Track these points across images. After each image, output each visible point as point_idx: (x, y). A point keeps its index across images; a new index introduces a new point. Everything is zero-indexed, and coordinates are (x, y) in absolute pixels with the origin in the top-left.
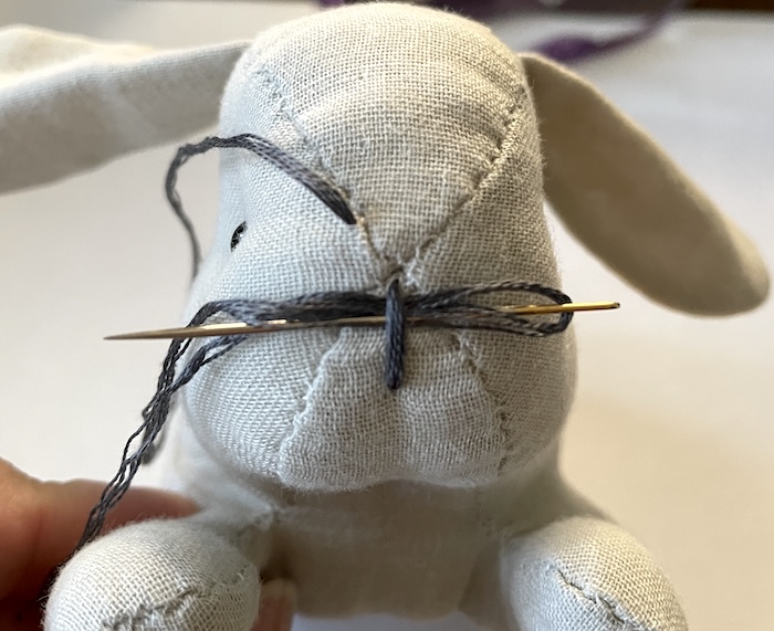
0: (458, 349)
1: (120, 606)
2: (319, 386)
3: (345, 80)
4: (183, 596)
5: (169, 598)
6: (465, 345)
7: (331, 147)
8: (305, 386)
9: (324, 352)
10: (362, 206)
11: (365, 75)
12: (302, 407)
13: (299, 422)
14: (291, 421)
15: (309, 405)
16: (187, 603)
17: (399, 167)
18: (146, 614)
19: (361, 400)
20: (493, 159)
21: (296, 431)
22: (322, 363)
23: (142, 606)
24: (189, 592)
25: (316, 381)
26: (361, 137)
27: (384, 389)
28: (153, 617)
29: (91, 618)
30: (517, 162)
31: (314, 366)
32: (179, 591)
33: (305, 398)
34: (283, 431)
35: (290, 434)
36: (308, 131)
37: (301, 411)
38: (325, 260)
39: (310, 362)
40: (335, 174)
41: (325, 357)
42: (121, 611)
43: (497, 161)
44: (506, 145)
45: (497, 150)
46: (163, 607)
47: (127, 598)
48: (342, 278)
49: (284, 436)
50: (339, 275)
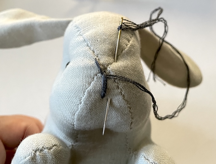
0: (119, 89)
1: (38, 146)
2: (85, 97)
3: (94, 27)
4: (53, 146)
5: (50, 146)
6: (120, 88)
7: (90, 41)
8: (82, 98)
9: (87, 89)
10: (97, 54)
11: (99, 26)
12: (81, 103)
13: (80, 107)
14: (78, 107)
15: (82, 102)
16: (54, 148)
17: (105, 46)
18: (44, 149)
19: (95, 101)
20: (127, 45)
21: (79, 109)
22: (86, 91)
23: (43, 147)
24: (55, 145)
25: (84, 96)
26: (97, 39)
27: (100, 98)
28: (45, 150)
29: (30, 148)
30: (133, 46)
31: (84, 92)
32: (52, 145)
33: (81, 101)
34: (76, 110)
35: (78, 111)
36: (85, 37)
37: (80, 104)
38: (88, 67)
39: (83, 91)
40: (91, 47)
41: (87, 90)
42: (38, 147)
43: (128, 46)
44: (130, 42)
45: (128, 43)
46: (48, 148)
47: (40, 144)
48: (92, 71)
49: (76, 111)
50: (91, 70)
